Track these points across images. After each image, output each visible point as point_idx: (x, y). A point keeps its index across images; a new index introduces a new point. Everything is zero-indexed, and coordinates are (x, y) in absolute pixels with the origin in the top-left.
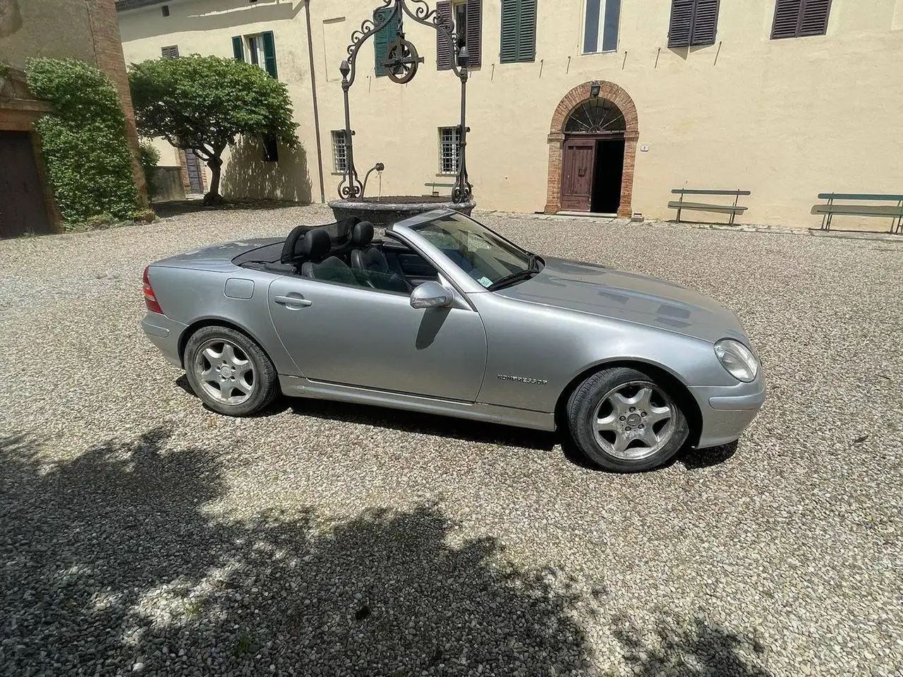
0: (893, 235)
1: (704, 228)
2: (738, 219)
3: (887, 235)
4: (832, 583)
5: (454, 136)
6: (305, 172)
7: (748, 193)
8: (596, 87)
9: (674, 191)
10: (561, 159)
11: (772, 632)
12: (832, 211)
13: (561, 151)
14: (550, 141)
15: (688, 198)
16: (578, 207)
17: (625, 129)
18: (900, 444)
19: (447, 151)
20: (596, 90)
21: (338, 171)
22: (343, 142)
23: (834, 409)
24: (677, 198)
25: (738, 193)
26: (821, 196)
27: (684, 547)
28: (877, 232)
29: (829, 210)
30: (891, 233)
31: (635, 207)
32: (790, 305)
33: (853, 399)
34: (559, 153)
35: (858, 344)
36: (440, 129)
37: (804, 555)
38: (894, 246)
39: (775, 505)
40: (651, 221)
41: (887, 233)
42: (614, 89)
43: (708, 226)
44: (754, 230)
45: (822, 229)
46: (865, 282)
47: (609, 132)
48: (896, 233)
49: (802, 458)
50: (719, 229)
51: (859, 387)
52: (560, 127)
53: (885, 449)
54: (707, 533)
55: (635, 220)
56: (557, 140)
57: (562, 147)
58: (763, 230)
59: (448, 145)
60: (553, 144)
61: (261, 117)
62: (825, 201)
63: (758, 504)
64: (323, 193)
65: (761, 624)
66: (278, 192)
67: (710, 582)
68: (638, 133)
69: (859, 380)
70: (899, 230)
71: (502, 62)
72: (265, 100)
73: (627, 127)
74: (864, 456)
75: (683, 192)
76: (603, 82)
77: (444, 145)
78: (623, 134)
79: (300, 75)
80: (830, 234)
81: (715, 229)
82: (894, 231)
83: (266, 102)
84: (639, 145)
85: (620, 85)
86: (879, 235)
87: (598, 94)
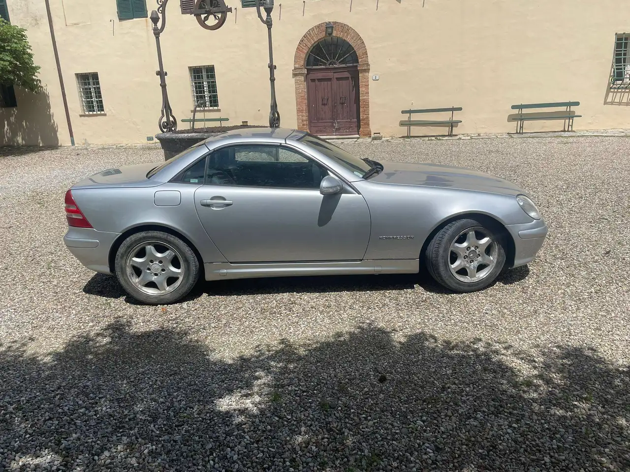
0: (567, 133)
1: (431, 140)
2: (455, 131)
3: (563, 133)
4: (626, 318)
5: (204, 74)
6: (49, 117)
7: (460, 109)
8: (329, 27)
9: (403, 112)
10: (306, 90)
11: (609, 343)
12: (523, 118)
13: (305, 83)
14: (295, 75)
15: (415, 117)
16: (325, 132)
17: (358, 63)
18: (629, 251)
19: (199, 89)
20: (330, 30)
21: (87, 113)
22: (89, 84)
23: (584, 240)
24: (405, 117)
25: (453, 110)
26: (514, 107)
27: (542, 318)
28: (555, 132)
29: (520, 118)
30: (564, 131)
31: (374, 128)
32: (524, 185)
33: (592, 233)
34: (303, 86)
35: (579, 202)
36: (190, 68)
37: (606, 310)
38: (571, 140)
39: (579, 291)
40: (388, 138)
41: (562, 131)
42: (345, 28)
43: (433, 138)
44: (469, 138)
45: (517, 133)
46: (565, 165)
47: (344, 65)
48: (568, 131)
49: (581, 267)
50: (442, 140)
51: (592, 226)
52: (302, 63)
53: (622, 255)
54: (550, 310)
55: (375, 139)
56: (301, 74)
57: (306, 79)
58: (475, 138)
59: (200, 83)
60: (298, 78)
61: (7, 63)
62: (516, 111)
63: (569, 292)
64: (71, 135)
65: (601, 341)
66: (20, 140)
67: (565, 330)
68: (369, 65)
69: (591, 222)
70: (570, 129)
71: (244, 6)
72: (8, 46)
73: (360, 60)
74: (613, 260)
75: (410, 112)
76: (335, 23)
77: (195, 83)
78: (357, 66)
79: (36, 20)
80: (524, 135)
81: (440, 139)
82: (566, 129)
83: (9, 48)
84: (371, 75)
85: (350, 25)
86: (557, 134)
87: (332, 34)
